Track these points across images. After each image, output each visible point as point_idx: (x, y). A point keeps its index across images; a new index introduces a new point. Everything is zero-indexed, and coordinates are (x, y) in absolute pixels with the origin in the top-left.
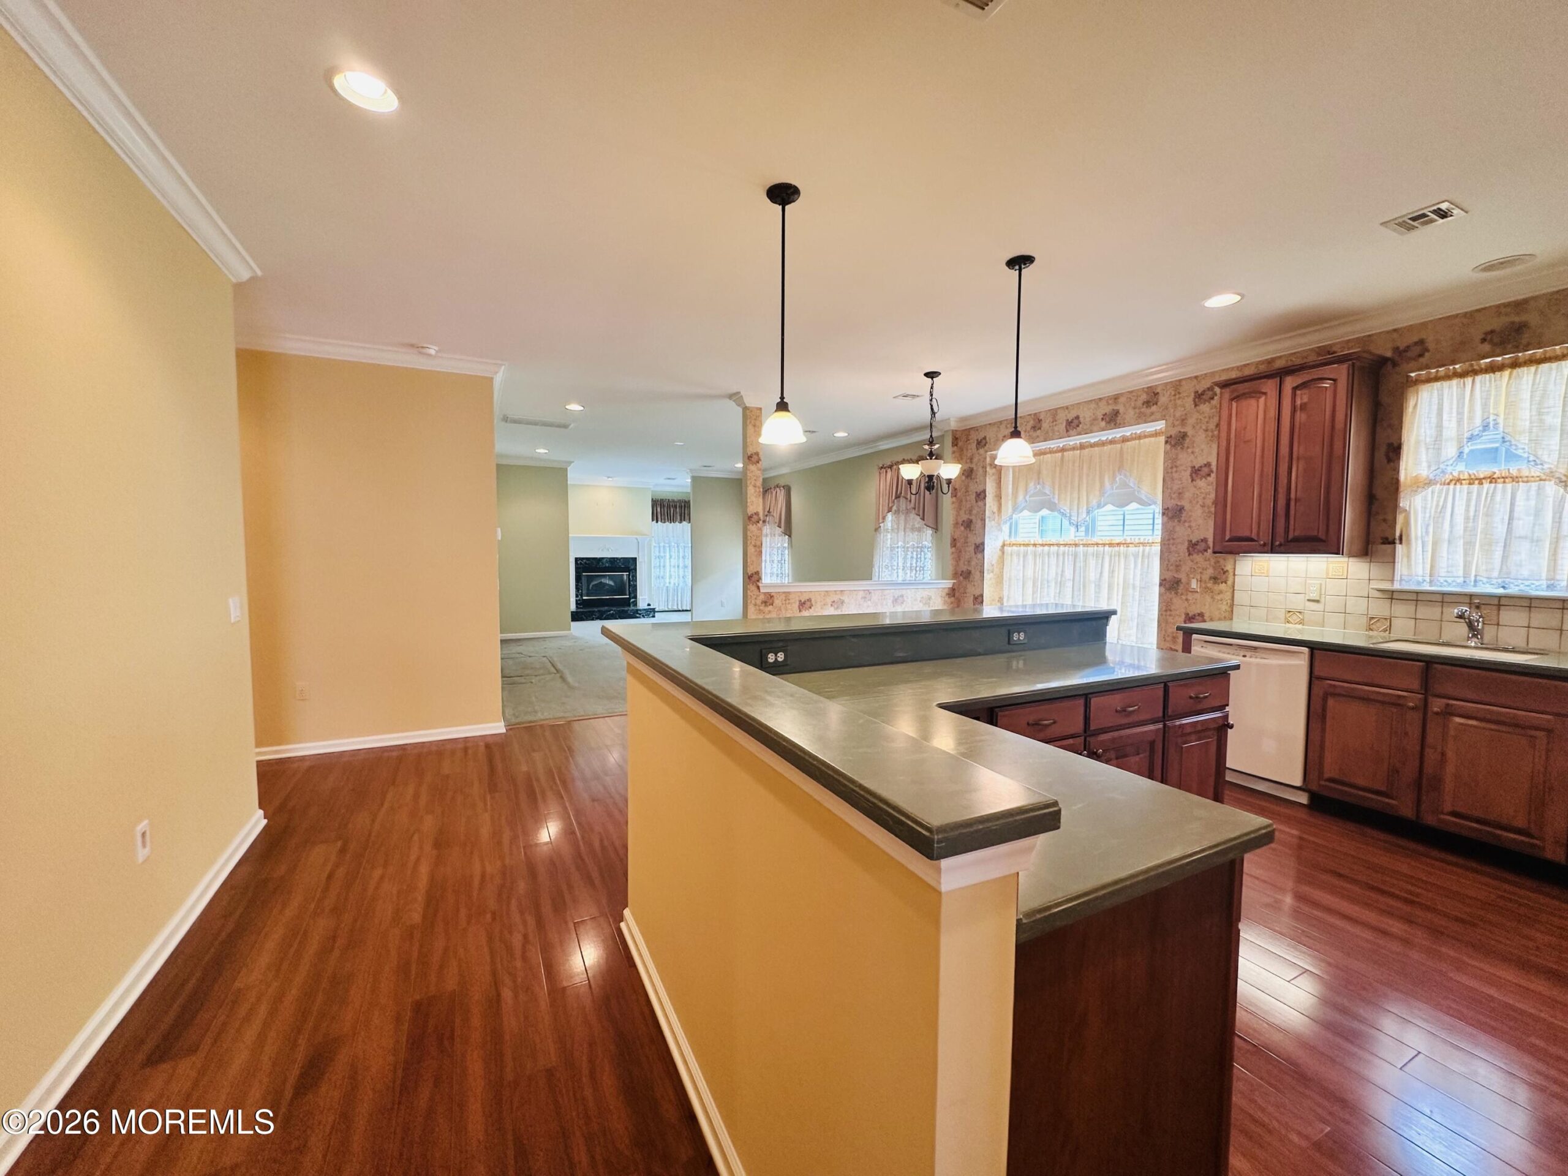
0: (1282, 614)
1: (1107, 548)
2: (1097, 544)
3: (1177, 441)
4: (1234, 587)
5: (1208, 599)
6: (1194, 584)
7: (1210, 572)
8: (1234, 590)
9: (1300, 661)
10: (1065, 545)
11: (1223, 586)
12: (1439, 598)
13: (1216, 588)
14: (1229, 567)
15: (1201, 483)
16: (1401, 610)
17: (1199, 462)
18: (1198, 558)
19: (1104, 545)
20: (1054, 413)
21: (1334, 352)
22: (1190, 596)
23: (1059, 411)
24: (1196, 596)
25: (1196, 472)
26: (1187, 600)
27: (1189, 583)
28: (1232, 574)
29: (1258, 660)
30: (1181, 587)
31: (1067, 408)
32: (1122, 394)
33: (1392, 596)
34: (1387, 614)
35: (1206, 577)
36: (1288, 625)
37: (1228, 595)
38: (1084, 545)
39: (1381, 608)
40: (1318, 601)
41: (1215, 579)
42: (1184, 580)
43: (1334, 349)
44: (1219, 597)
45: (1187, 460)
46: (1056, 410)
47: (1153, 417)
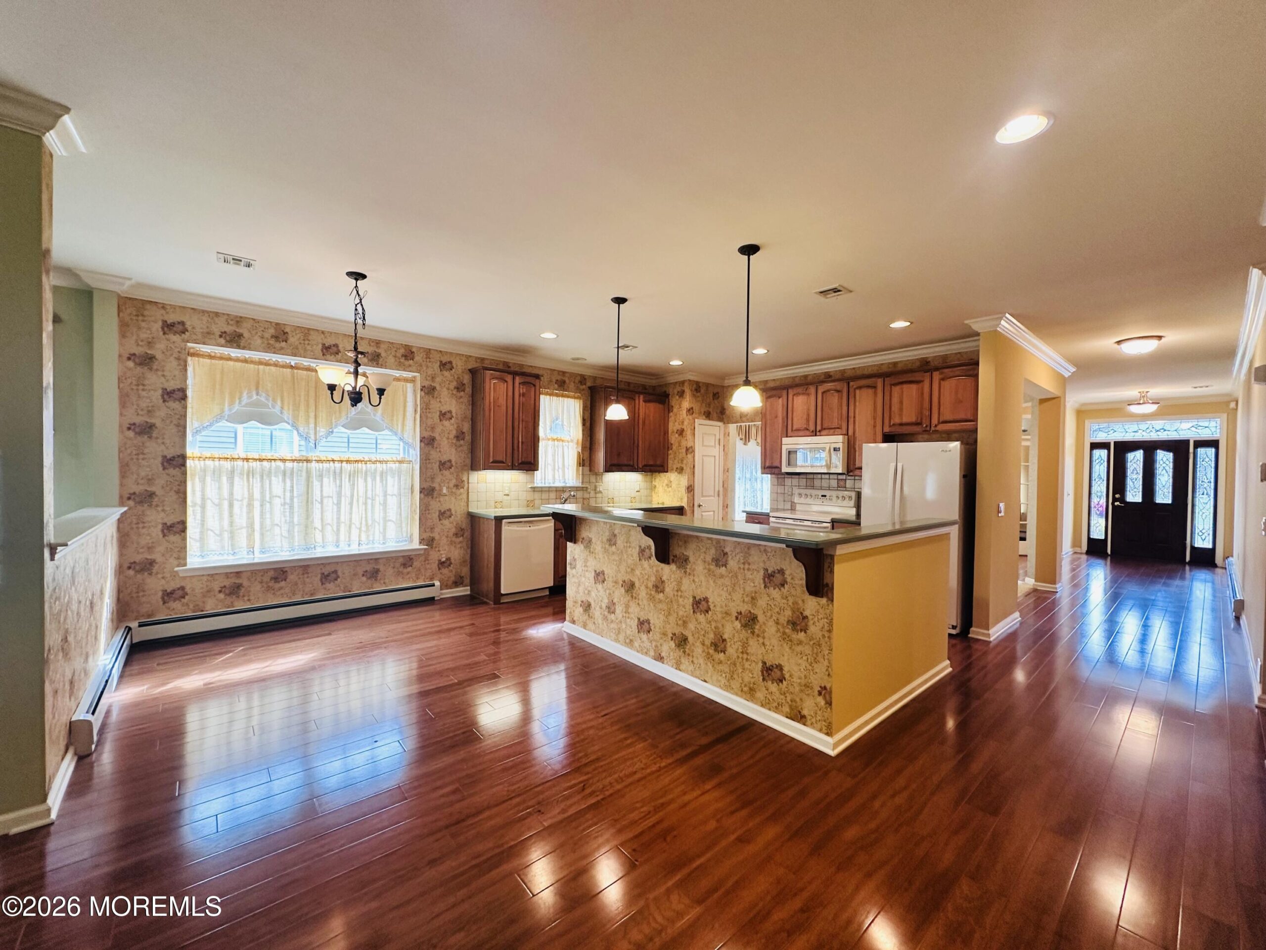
0: (493, 504)
1: (344, 464)
2: (333, 461)
3: (429, 391)
4: (468, 490)
5: (453, 499)
6: (445, 491)
7: (454, 481)
8: (468, 493)
9: (550, 524)
10: (293, 461)
11: (462, 490)
12: (547, 489)
13: (458, 492)
14: (465, 478)
15: (446, 423)
16: (537, 495)
17: (444, 409)
18: (446, 473)
19: (342, 461)
20: (306, 332)
21: (509, 367)
22: (442, 499)
23: (312, 332)
24: (447, 498)
25: (443, 415)
26: (439, 501)
27: (441, 490)
28: (466, 482)
29: (537, 527)
30: (435, 494)
31: (323, 332)
32: (384, 342)
33: (534, 489)
34: (532, 499)
35: (451, 485)
36: (496, 510)
37: (465, 496)
38: (318, 461)
39: (530, 496)
40: (508, 495)
41: (457, 486)
42: (437, 488)
43: (510, 365)
44: (459, 498)
45: (436, 406)
46: (309, 329)
47: (410, 368)
